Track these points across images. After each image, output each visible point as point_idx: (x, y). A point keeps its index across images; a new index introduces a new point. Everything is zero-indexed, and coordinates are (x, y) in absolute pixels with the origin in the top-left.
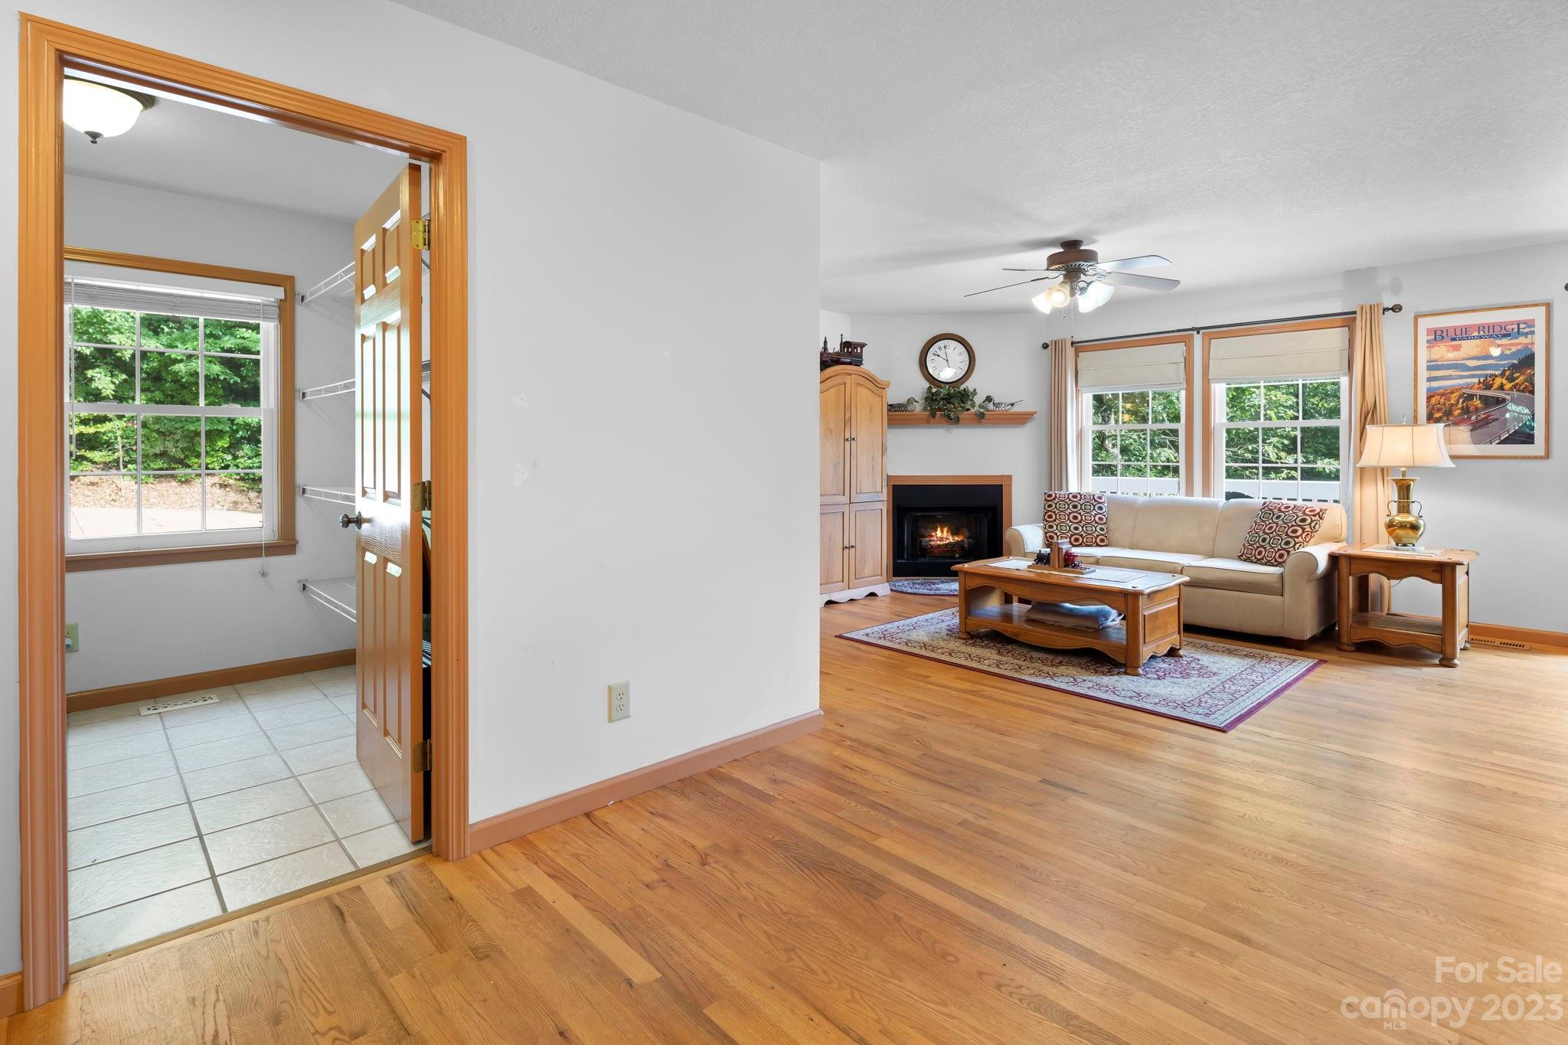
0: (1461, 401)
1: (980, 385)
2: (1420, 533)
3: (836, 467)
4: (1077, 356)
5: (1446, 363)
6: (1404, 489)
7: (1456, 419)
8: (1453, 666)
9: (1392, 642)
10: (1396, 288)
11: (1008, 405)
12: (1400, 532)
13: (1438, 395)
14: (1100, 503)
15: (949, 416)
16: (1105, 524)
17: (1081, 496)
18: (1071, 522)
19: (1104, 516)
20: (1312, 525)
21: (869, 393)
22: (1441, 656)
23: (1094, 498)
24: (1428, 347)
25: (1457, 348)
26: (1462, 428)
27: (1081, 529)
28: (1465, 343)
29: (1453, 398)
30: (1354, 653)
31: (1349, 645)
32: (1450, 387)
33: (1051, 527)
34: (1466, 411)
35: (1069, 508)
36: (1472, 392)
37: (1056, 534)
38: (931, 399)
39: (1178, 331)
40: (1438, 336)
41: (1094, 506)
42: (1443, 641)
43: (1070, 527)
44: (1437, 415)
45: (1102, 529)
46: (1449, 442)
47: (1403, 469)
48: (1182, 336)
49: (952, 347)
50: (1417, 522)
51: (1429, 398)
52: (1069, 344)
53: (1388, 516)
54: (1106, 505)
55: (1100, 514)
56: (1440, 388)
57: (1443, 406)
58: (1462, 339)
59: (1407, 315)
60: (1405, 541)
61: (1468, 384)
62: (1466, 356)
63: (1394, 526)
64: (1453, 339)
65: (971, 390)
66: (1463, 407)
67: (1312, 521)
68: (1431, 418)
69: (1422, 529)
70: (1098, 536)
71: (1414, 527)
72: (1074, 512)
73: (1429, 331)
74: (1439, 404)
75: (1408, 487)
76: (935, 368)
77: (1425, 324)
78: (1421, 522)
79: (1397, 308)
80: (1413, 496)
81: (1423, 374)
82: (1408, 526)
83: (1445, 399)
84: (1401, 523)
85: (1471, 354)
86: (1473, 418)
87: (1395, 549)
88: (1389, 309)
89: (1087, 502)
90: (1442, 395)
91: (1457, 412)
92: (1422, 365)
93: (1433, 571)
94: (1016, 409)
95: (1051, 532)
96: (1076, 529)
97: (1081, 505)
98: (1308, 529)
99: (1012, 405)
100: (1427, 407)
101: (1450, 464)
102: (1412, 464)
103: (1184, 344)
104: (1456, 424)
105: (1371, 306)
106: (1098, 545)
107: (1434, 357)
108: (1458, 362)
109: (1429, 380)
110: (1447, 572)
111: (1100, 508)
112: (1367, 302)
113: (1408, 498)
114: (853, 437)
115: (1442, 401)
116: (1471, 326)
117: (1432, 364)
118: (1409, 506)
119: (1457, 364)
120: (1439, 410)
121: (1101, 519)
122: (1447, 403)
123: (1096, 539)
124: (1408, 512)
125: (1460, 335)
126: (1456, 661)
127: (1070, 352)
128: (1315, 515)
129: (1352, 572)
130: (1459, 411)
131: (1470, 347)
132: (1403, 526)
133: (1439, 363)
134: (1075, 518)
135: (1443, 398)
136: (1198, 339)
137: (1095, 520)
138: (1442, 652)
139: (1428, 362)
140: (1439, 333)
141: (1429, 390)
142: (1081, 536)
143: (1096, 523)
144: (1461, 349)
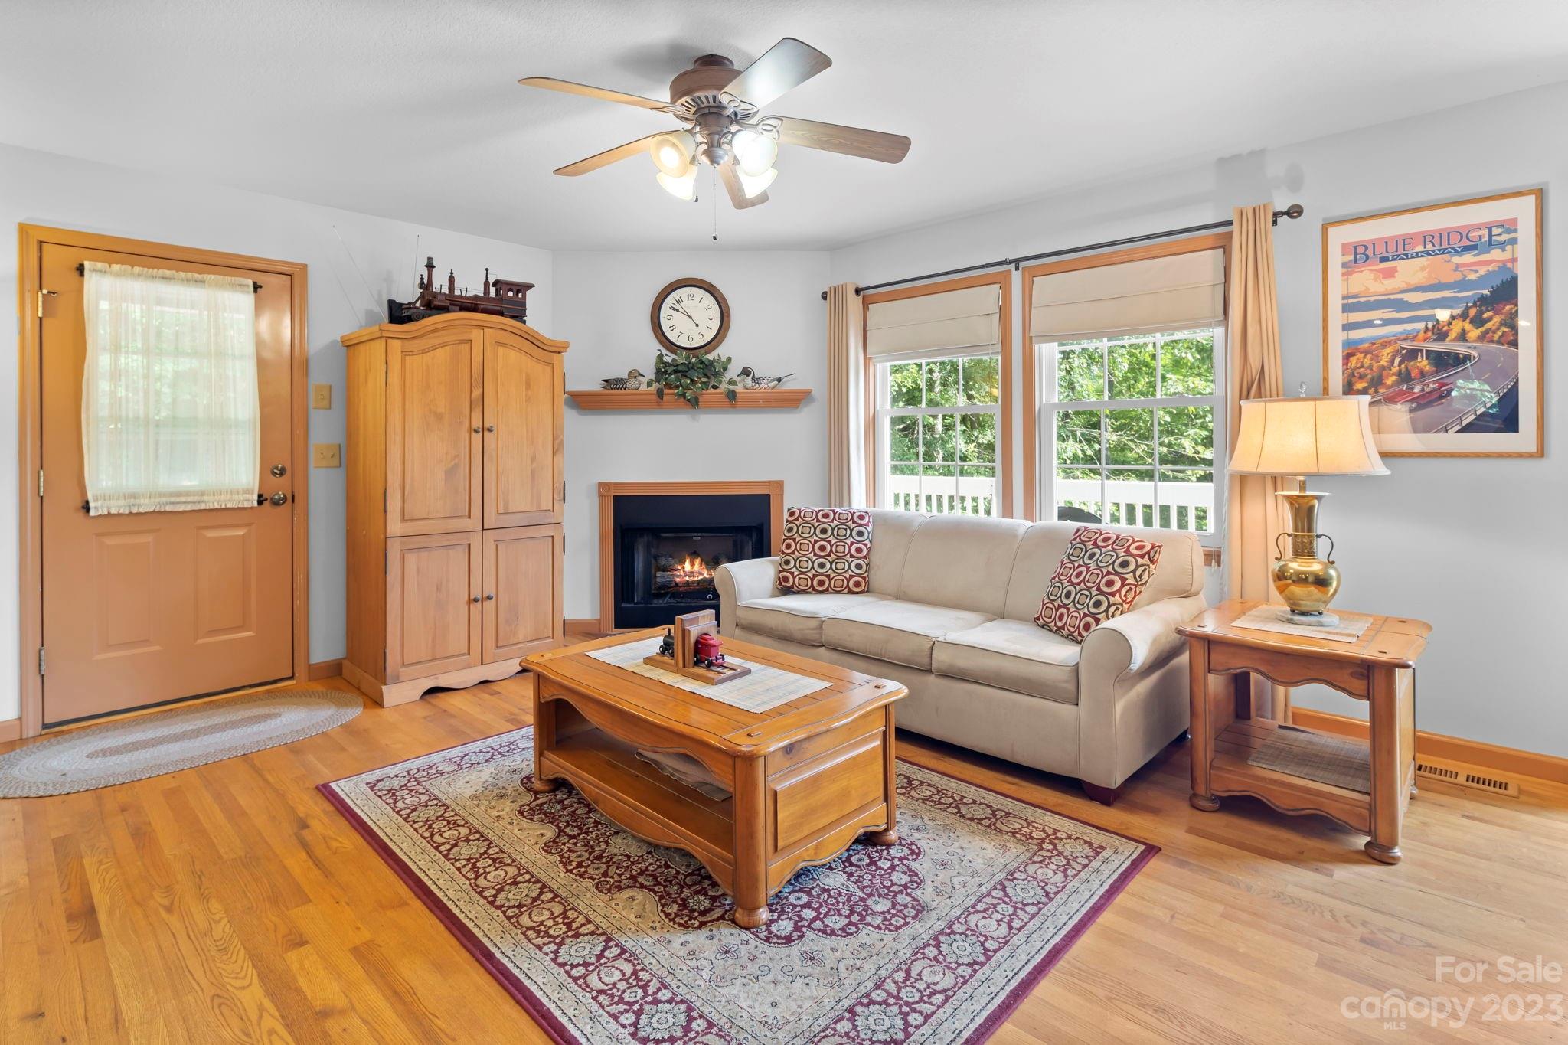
0: (1397, 361)
1: (735, 351)
2: (1332, 591)
3: (450, 473)
4: (865, 309)
5: (1372, 299)
6: (1304, 514)
7: (1389, 391)
8: (1390, 862)
9: (1281, 802)
10: (1295, 182)
11: (773, 381)
12: (1297, 590)
13: (1361, 353)
14: (861, 525)
15: (684, 395)
16: (865, 557)
17: (835, 514)
18: (815, 555)
19: (866, 545)
20: (1138, 573)
21: (524, 358)
22: (1369, 839)
23: (852, 518)
24: (1343, 274)
25: (1390, 274)
26: (1399, 406)
27: (828, 565)
28: (1401, 265)
29: (1386, 354)
30: (1217, 815)
31: (1208, 799)
32: (1379, 338)
33: (787, 562)
34: (1405, 377)
35: (815, 533)
36: (1415, 345)
37: (792, 574)
38: (662, 370)
39: (989, 265)
40: (1359, 255)
41: (851, 531)
42: (1371, 808)
43: (813, 563)
44: (1360, 386)
45: (859, 567)
46: (1378, 430)
47: (1302, 478)
48: (995, 273)
49: (697, 298)
50: (1326, 573)
51: (1347, 357)
52: (851, 292)
53: (1277, 559)
54: (870, 528)
55: (859, 542)
56: (1362, 341)
57: (1368, 371)
58: (1397, 258)
59: (1310, 221)
60: (1306, 605)
61: (1408, 333)
62: (1403, 286)
63: (1286, 578)
64: (1384, 260)
65: (724, 359)
66: (1400, 370)
67: (1138, 566)
68: (1349, 389)
69: (1334, 584)
70: (851, 577)
71: (1321, 582)
72: (822, 540)
73: (1345, 246)
74: (1362, 367)
75: (1311, 509)
76: (673, 328)
77: (1339, 236)
78: (1332, 572)
79: (1295, 212)
80: (1321, 525)
81: (1337, 318)
82: (1311, 579)
83: (1371, 359)
84: (1298, 573)
85: (1412, 283)
86: (1417, 389)
87: (1290, 621)
88: (1282, 214)
89: (843, 524)
90: (1367, 352)
91: (1391, 380)
92: (1335, 303)
93: (1352, 674)
94: (788, 386)
95: (786, 571)
96: (822, 565)
97: (833, 529)
98: (1130, 580)
99: (779, 380)
100: (1343, 371)
101: (1381, 469)
102: (1314, 470)
103: (998, 285)
104: (1390, 400)
105: (1254, 210)
106: (851, 592)
107: (1353, 290)
108: (1392, 297)
109: (1347, 327)
110: (1379, 679)
111: (860, 534)
112: (1248, 203)
113: (1310, 530)
114: (487, 425)
115: (1367, 362)
116: (1412, 236)
117: (1350, 301)
118: (1311, 543)
119: (1389, 299)
120: (1362, 377)
121: (859, 550)
122: (1375, 365)
123: (848, 581)
124: (1311, 554)
125: (1397, 250)
126: (1397, 852)
127: (854, 303)
128: (1142, 556)
129: (1211, 667)
130: (1394, 378)
131: (1410, 271)
132: (1301, 579)
133: (1362, 300)
134: (822, 548)
135: (1368, 357)
136: (1017, 278)
137: (850, 551)
138: (1369, 833)
139: (1344, 298)
140: (1361, 250)
141: (1347, 344)
142: (828, 576)
143: (852, 556)
144: (1396, 274)
